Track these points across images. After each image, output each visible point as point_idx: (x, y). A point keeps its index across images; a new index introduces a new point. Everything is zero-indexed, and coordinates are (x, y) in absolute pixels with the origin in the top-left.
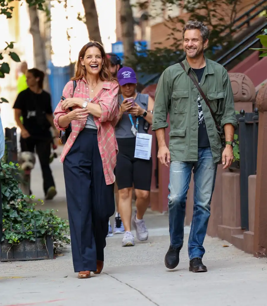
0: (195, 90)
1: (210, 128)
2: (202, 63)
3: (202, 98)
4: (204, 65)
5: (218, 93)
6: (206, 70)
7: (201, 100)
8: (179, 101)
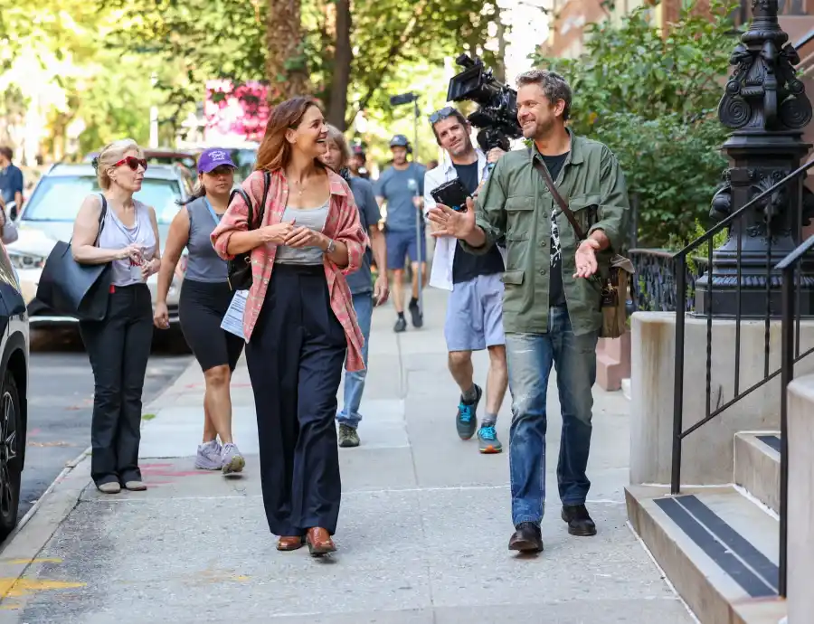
0: (548, 195)
1: (566, 269)
2: (562, 145)
3: (560, 209)
4: (567, 149)
5: (587, 196)
6: (569, 157)
7: (558, 214)
8: (517, 216)
